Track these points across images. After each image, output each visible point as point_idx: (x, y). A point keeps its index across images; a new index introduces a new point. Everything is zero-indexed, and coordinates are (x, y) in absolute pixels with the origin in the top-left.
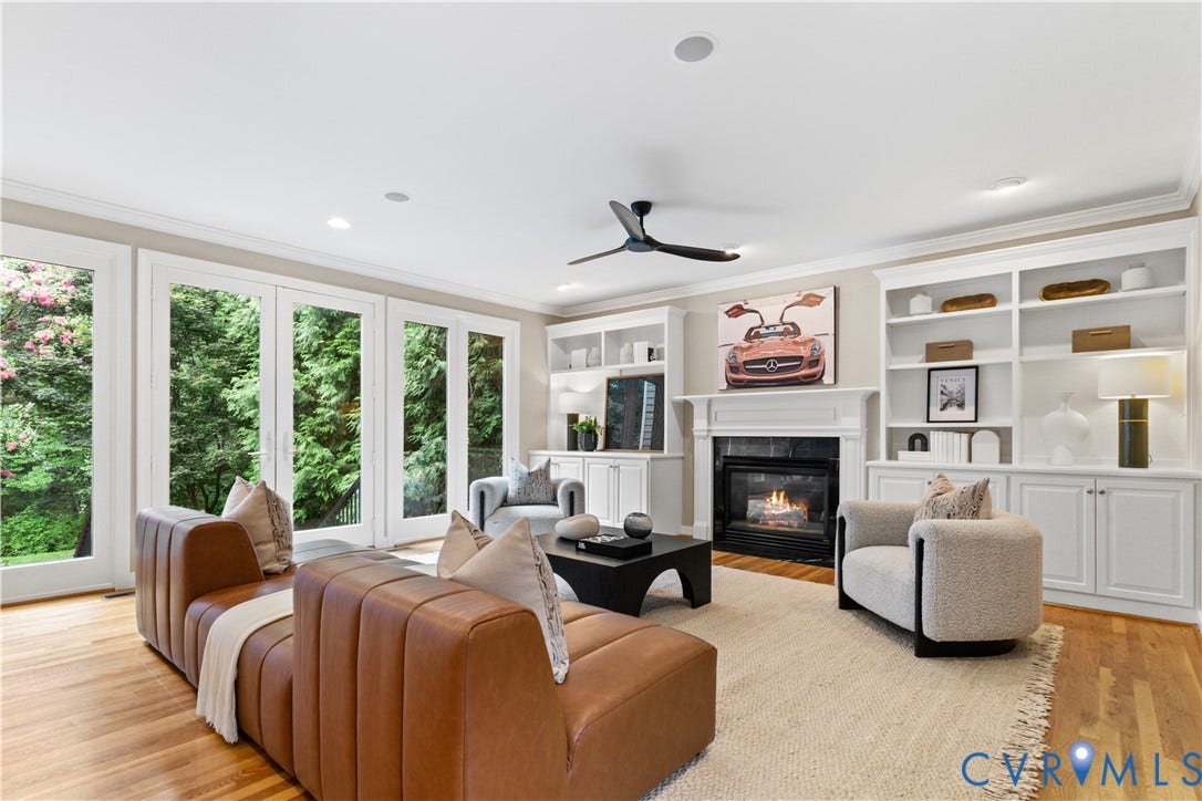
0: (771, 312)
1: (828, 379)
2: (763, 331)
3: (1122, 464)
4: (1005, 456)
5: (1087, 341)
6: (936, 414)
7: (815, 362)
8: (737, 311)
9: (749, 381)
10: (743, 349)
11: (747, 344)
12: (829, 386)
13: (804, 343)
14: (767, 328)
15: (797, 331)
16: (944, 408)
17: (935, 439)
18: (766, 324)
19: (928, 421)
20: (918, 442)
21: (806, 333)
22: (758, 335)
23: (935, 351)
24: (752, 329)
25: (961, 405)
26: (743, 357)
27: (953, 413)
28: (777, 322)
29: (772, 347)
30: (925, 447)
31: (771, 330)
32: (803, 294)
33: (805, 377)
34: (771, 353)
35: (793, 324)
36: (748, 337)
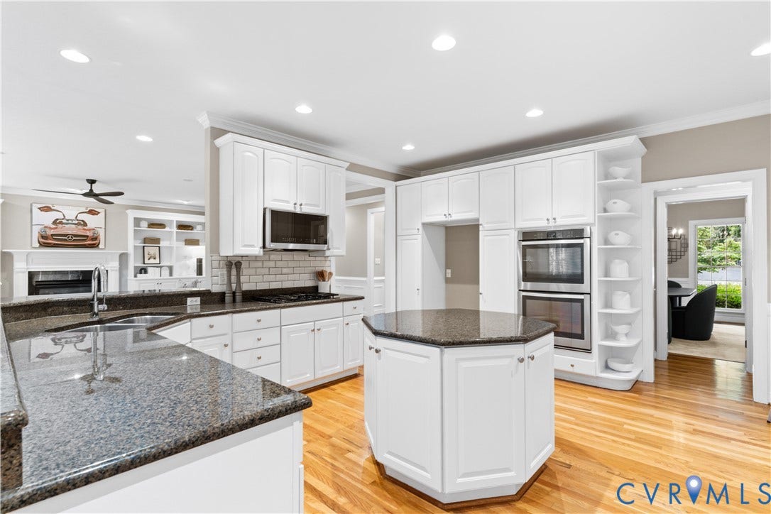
0: (71, 213)
1: (100, 246)
2: (64, 221)
3: (197, 275)
4: (171, 274)
5: (190, 242)
6: (146, 261)
7: (96, 239)
8: (47, 209)
9: (55, 244)
10: (51, 228)
11: (54, 226)
12: (102, 249)
13: (89, 230)
14: (68, 220)
15: (85, 224)
16: (149, 259)
17: (150, 270)
18: (67, 218)
19: (144, 264)
20: (143, 271)
21: (90, 225)
22: (61, 223)
23: (146, 240)
24: (57, 219)
25: (155, 258)
26: (50, 232)
27: (152, 261)
28: (74, 218)
29: (70, 230)
30: (146, 272)
31: (70, 222)
32: (89, 209)
33: (90, 244)
34: (70, 232)
35: (83, 221)
36: (55, 222)
